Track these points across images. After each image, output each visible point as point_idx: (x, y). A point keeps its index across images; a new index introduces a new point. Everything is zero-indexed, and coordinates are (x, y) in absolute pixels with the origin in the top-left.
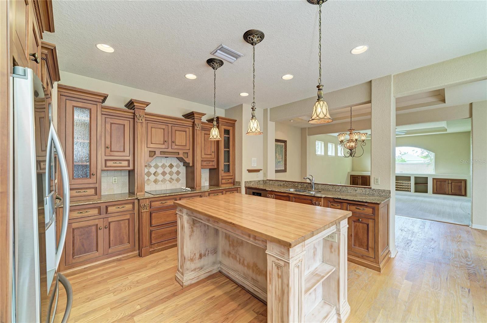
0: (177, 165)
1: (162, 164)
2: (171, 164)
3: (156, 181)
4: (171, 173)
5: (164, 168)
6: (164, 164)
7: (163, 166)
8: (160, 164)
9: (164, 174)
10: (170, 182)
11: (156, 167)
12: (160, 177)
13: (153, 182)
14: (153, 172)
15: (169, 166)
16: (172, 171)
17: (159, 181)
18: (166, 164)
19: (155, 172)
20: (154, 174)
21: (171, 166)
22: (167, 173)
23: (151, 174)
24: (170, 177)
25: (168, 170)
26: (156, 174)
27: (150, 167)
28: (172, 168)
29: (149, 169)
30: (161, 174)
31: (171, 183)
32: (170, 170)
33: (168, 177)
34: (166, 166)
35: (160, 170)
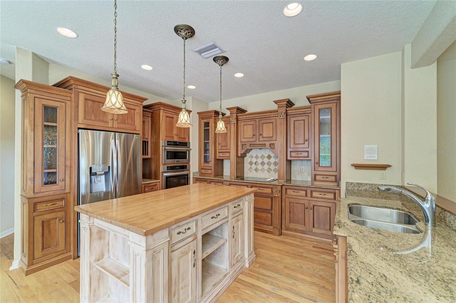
0: (275, 156)
1: (262, 155)
2: (269, 155)
3: (256, 170)
4: (269, 164)
5: (263, 158)
6: (263, 155)
7: (263, 157)
8: (260, 155)
9: (263, 164)
10: (268, 171)
11: (257, 157)
12: (260, 167)
13: (254, 170)
14: (254, 162)
15: (267, 157)
16: (271, 161)
17: (259, 170)
18: (265, 155)
19: (256, 162)
20: (255, 163)
21: (269, 157)
22: (265, 163)
23: (253, 163)
24: (268, 167)
25: (266, 160)
26: (256, 164)
27: (252, 157)
28: (270, 159)
29: (251, 159)
30: (261, 164)
31: (269, 173)
32: (268, 160)
33: (266, 167)
34: (265, 157)
35: (260, 161)
